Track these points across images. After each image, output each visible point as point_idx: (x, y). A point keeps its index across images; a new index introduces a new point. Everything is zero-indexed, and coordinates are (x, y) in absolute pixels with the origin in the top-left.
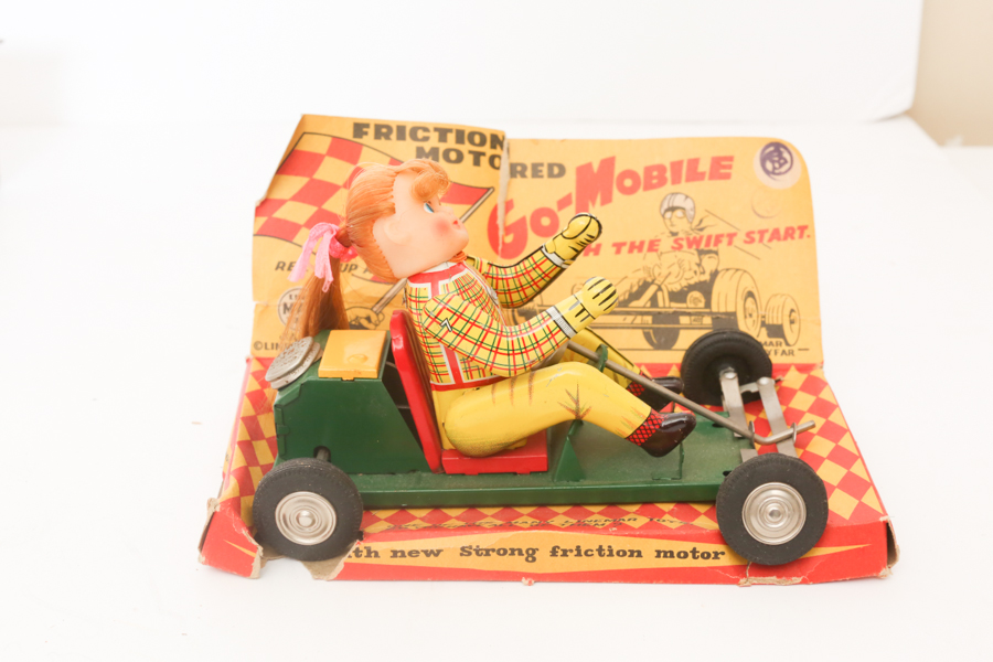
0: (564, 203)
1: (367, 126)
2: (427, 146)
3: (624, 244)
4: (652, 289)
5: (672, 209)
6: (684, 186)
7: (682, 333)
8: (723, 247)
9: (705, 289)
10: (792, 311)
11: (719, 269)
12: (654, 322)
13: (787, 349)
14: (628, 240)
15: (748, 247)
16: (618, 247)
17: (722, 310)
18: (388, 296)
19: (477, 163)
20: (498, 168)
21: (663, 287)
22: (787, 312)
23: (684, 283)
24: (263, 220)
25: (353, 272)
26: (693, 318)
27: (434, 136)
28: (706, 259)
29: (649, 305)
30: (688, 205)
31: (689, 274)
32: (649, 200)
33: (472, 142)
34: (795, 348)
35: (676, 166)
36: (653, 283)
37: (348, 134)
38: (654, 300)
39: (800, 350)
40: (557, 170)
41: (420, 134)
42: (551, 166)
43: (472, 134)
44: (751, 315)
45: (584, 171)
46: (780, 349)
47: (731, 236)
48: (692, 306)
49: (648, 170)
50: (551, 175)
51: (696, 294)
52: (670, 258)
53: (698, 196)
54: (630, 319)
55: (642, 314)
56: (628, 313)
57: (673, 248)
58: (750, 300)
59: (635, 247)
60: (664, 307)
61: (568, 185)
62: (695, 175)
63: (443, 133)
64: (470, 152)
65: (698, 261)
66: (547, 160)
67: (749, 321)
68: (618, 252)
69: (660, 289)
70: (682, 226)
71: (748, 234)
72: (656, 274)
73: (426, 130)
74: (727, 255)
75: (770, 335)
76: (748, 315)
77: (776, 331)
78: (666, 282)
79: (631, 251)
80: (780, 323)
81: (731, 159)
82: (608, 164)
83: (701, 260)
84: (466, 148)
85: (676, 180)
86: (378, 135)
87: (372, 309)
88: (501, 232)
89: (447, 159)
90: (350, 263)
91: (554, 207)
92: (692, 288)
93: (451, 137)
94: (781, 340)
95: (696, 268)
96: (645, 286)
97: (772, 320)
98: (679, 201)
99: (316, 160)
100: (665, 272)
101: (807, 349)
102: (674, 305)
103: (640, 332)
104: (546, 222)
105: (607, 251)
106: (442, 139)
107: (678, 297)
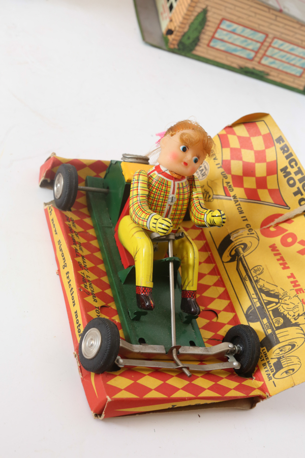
0: (303, 242)
1: (283, 141)
2: (289, 169)
3: (294, 278)
7: (259, 323)
9: (287, 323)
10: (293, 370)
11: (300, 326)
13: (271, 375)
14: (297, 279)
16: (292, 276)
17: (278, 336)
18: (220, 197)
19: (295, 194)
20: (301, 205)
21: (279, 304)
22: (291, 367)
23: (286, 313)
24: (224, 132)
25: (224, 178)
26: (268, 324)
27: (296, 169)
28: (303, 317)
29: (265, 301)
31: (292, 313)
34: (273, 379)
36: (279, 299)
37: (275, 137)
38: (270, 303)
39: (273, 382)
41: (293, 164)
44: (281, 351)
46: (270, 372)
48: (274, 321)
51: (282, 321)
52: (296, 301)
54: (254, 296)
55: (259, 299)
56: (257, 294)
57: (303, 300)
58: (290, 347)
59: (295, 284)
60: (267, 309)
63: (299, 171)
64: (298, 188)
65: (300, 314)
67: (278, 351)
68: (289, 277)
69: (277, 303)
72: (285, 299)
73: (296, 164)
75: (274, 364)
76: (281, 349)
77: (278, 366)
78: (282, 305)
79: (292, 282)
80: (284, 366)
83: (301, 315)
84: (299, 185)
86: (282, 149)
87: (213, 195)
89: (288, 181)
90: (227, 175)
91: (298, 240)
92: (284, 317)
93: (300, 176)
94: (275, 371)
95: (296, 315)
96: (276, 296)
97: (283, 362)
99: (258, 133)
100: (287, 302)
101: (275, 386)
102: (271, 312)
103: (250, 304)
104: (290, 240)
105: (288, 272)
106: (296, 173)
107: (276, 313)
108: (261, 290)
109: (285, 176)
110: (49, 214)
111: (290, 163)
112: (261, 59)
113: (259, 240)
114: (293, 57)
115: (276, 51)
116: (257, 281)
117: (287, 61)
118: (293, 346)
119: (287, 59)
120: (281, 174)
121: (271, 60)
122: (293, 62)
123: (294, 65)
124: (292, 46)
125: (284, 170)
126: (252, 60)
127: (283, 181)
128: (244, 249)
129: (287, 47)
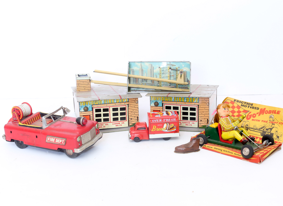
0: (257, 113)
1: (236, 100)
2: (243, 104)
4: (264, 128)
5: (271, 117)
6: (273, 114)
8: (276, 124)
9: (271, 129)
12: (263, 132)
13: (278, 140)
14: (264, 120)
15: (279, 124)
17: (272, 133)
19: (248, 107)
20: (251, 108)
21: (266, 128)
22: (281, 135)
26: (268, 133)
27: (244, 103)
28: (273, 125)
30: (273, 117)
31: (270, 127)
32: (269, 115)
35: (273, 111)
37: (233, 101)
38: (264, 129)
40: (258, 109)
41: (242, 103)
43: (249, 103)
45: (261, 109)
47: (277, 122)
49: (270, 111)
50: (257, 109)
51: (270, 130)
52: (268, 124)
53: (275, 116)
54: (259, 131)
55: (261, 131)
59: (264, 121)
61: (259, 111)
62: (275, 113)
63: (245, 103)
66: (257, 107)
70: (271, 120)
71: (280, 123)
74: (276, 125)
76: (275, 134)
77: (278, 137)
81: (280, 111)
82: (265, 109)
84: (247, 105)
85: (272, 113)
86: (237, 102)
89: (245, 107)
91: (256, 114)
92: (269, 129)
93: (246, 104)
96: (264, 127)
97: (278, 135)
98: (272, 116)
100: (267, 126)
101: (281, 140)
103: (260, 133)
104: (254, 116)
105: (261, 121)
106: (245, 104)
107: (267, 130)
108: (260, 129)
110: (205, 147)
111: (241, 103)
113: (249, 121)
116: (257, 128)
118: (277, 131)
120: (242, 107)
125: (242, 105)
127: (244, 108)
128: (248, 126)
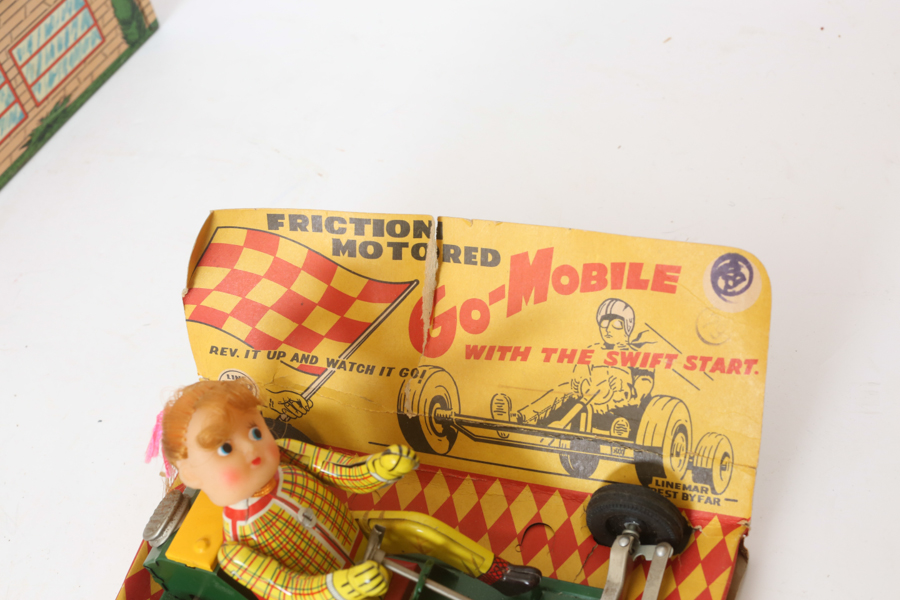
0: (496, 295)
1: (282, 217)
2: (344, 239)
3: (555, 351)
4: (578, 407)
5: (610, 317)
6: (624, 293)
7: (601, 461)
8: (660, 369)
9: (634, 415)
10: (726, 455)
11: (653, 394)
12: (572, 448)
13: (713, 497)
14: (559, 347)
15: (687, 374)
16: (548, 353)
17: (648, 443)
18: (313, 386)
19: (397, 256)
20: (424, 258)
21: (589, 407)
22: (719, 455)
23: (612, 405)
24: (191, 308)
25: (281, 359)
26: (614, 448)
27: (351, 228)
28: (639, 380)
29: (568, 428)
30: (627, 315)
31: (619, 396)
32: (586, 304)
33: (392, 233)
34: (722, 497)
35: (618, 268)
36: (579, 401)
37: (263, 226)
38: (576, 422)
39: (727, 500)
40: (491, 258)
41: (337, 225)
42: (485, 252)
43: (392, 224)
44: (678, 454)
45: (519, 260)
46: (705, 496)
47: (671, 358)
48: (616, 434)
49: (588, 267)
50: (484, 263)
51: (622, 421)
52: (600, 374)
53: (643, 304)
54: (547, 440)
55: (558, 436)
56: (546, 434)
57: (605, 362)
58: (680, 435)
59: (566, 356)
60: (585, 433)
61: (501, 276)
62: (637, 283)
63: (360, 224)
64: (390, 244)
65: (631, 382)
66: (481, 244)
67: (675, 460)
68: (547, 359)
69: (584, 410)
70: (618, 337)
71: (690, 359)
72: (584, 391)
73: (343, 221)
74: (665, 380)
75: (695, 480)
76: (675, 453)
77: (704, 476)
78: (592, 402)
79: (560, 360)
80: (709, 467)
81: (678, 269)
82: (546, 255)
83: (634, 381)
84: (384, 240)
85: (616, 286)
86: (293, 227)
87: (301, 395)
88: (426, 326)
89: (364, 254)
90: (278, 351)
91: (486, 300)
92: (618, 412)
93: (369, 229)
94: (708, 486)
95: (627, 389)
96: (570, 403)
97: (699, 462)
98: (618, 309)
99: (234, 252)
100: (593, 390)
101: (736, 501)
102: (595, 431)
103: (557, 456)
104: (476, 315)
105: (536, 356)
106: (360, 231)
107: (603, 421)
108: (543, 423)
109: (352, 254)
111: (332, 231)
112: (33, 97)
113: (443, 370)
114: (62, 34)
115: (35, 61)
116: (521, 420)
117: (63, 50)
118: (682, 429)
119: (60, 47)
120: (343, 259)
121: (44, 80)
122: (71, 41)
123: (78, 41)
124: (42, 26)
125: (338, 248)
126: (26, 115)
127: (358, 262)
128: (445, 406)
129: (38, 37)
